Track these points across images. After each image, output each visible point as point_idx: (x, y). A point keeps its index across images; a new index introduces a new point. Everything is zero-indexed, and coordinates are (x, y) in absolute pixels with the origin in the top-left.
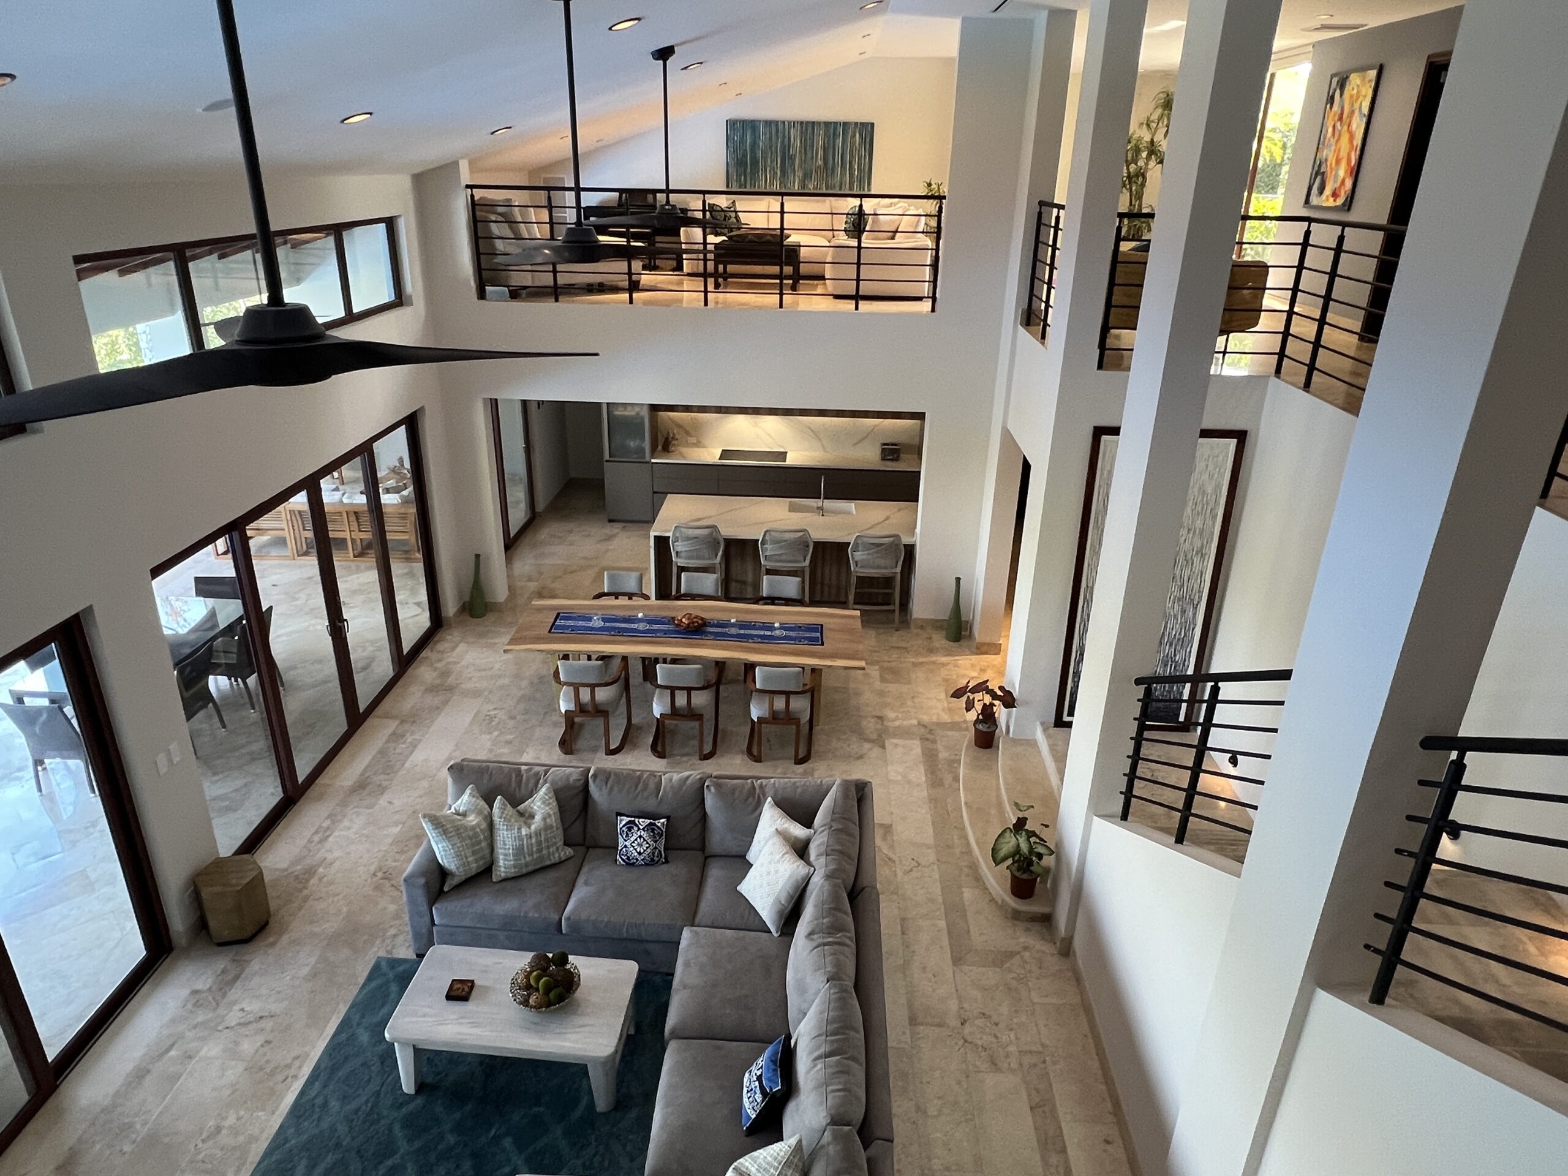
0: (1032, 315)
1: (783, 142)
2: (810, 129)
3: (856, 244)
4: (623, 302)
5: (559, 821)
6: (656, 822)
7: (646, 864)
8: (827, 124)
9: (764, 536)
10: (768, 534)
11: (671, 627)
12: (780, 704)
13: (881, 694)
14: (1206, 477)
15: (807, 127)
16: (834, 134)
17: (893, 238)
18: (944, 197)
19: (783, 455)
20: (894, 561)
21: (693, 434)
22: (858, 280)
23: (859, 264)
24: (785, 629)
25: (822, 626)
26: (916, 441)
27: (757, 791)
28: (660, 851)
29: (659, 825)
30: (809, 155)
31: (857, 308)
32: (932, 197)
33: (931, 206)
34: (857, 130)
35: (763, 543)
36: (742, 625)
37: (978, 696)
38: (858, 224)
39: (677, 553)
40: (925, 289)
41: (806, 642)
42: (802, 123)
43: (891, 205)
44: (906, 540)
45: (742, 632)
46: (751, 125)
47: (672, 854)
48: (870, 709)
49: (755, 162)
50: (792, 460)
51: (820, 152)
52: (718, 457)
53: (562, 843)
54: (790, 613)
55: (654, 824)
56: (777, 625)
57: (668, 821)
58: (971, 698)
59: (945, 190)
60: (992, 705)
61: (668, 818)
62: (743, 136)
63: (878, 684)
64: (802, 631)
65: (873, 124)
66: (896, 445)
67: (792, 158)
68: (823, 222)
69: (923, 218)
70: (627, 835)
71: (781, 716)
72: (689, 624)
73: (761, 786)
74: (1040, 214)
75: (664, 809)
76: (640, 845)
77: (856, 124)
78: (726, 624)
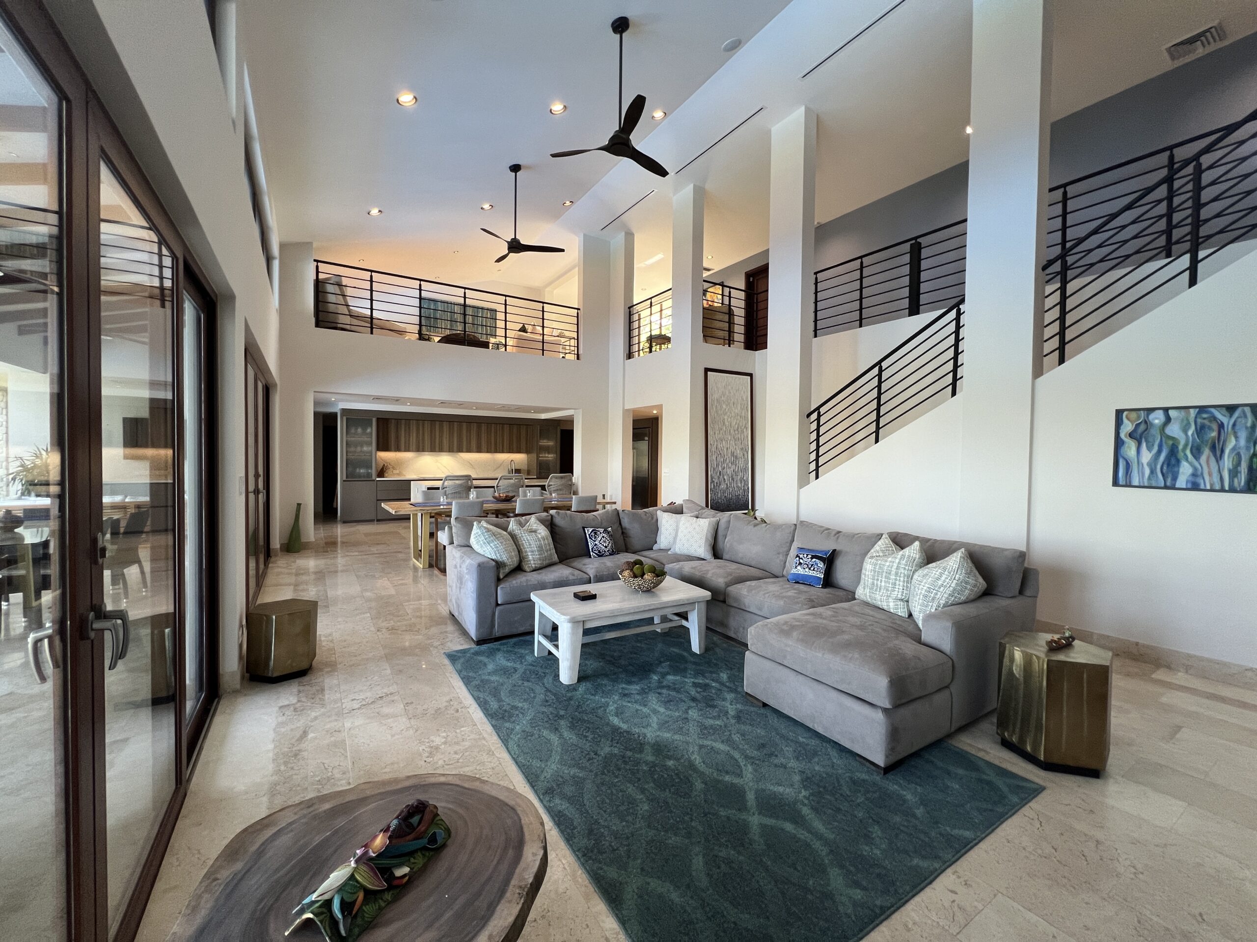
7: (611, 554)
70: (595, 538)
74: (630, 311)
76: (605, 542)
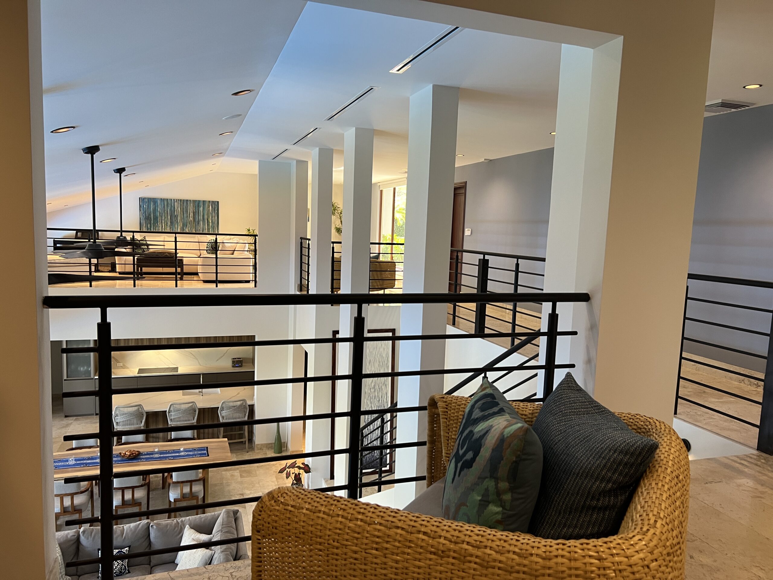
0: (302, 287)
1: (171, 209)
2: (185, 204)
3: (215, 257)
4: (87, 287)
5: (62, 560)
6: (123, 550)
7: (117, 575)
8: (194, 201)
9: (170, 408)
10: (172, 407)
11: (119, 459)
12: (186, 490)
13: (241, 483)
14: (381, 350)
15: (184, 202)
16: (198, 206)
17: (233, 254)
18: (257, 236)
19: (176, 369)
20: (244, 415)
21: (120, 361)
22: (217, 273)
23: (217, 265)
24: (186, 451)
25: (207, 448)
26: (251, 356)
27: (180, 524)
28: (125, 567)
29: (124, 551)
30: (185, 215)
31: (217, 286)
32: (251, 235)
33: (251, 240)
34: (210, 204)
35: (169, 412)
36: (161, 453)
37: (292, 470)
38: (214, 248)
39: (117, 423)
40: (251, 277)
41: (199, 456)
42: (181, 200)
43: (230, 239)
44: (249, 403)
45: (162, 456)
46: (154, 200)
47: (131, 569)
48: (236, 491)
49: (156, 218)
50: (181, 371)
51: (192, 214)
52: (137, 372)
53: (64, 573)
54: (188, 444)
55: (122, 551)
56: (182, 449)
57: (129, 549)
58: (289, 471)
59: (256, 232)
60: (299, 474)
61: (129, 547)
62: (149, 207)
63: (239, 479)
64: (196, 451)
65: (218, 202)
66: (240, 359)
67: (176, 217)
68: (195, 246)
69: (247, 245)
71: (187, 496)
72: (130, 455)
73: (182, 521)
74: (301, 243)
75: (127, 543)
77: (209, 202)
78: (152, 453)
